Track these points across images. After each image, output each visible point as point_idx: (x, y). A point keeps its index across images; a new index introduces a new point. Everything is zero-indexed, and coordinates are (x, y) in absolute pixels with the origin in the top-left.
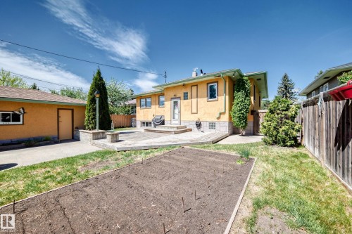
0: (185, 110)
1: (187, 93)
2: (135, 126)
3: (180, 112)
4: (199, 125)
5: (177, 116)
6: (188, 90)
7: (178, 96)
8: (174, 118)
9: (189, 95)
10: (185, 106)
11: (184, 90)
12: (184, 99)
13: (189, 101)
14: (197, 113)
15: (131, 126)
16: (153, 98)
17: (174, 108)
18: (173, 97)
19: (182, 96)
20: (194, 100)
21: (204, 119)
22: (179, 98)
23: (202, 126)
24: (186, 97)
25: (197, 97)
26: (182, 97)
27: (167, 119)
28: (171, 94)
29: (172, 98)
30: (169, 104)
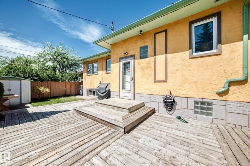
0: (143, 76)
1: (147, 47)
2: (83, 95)
3: (134, 79)
4: (170, 104)
5: (128, 86)
6: (149, 43)
7: (131, 53)
8: (124, 88)
9: (150, 50)
10: (143, 69)
11: (141, 44)
12: (141, 58)
13: (150, 60)
14: (166, 81)
15: (79, 94)
16: (101, 63)
17: (125, 73)
18: (123, 55)
19: (137, 53)
20: (161, 59)
21: (183, 93)
22: (133, 56)
23: (178, 107)
24: (144, 55)
25: (166, 53)
26: (138, 55)
27: (114, 89)
28: (120, 52)
29: (121, 59)
30: (116, 67)
